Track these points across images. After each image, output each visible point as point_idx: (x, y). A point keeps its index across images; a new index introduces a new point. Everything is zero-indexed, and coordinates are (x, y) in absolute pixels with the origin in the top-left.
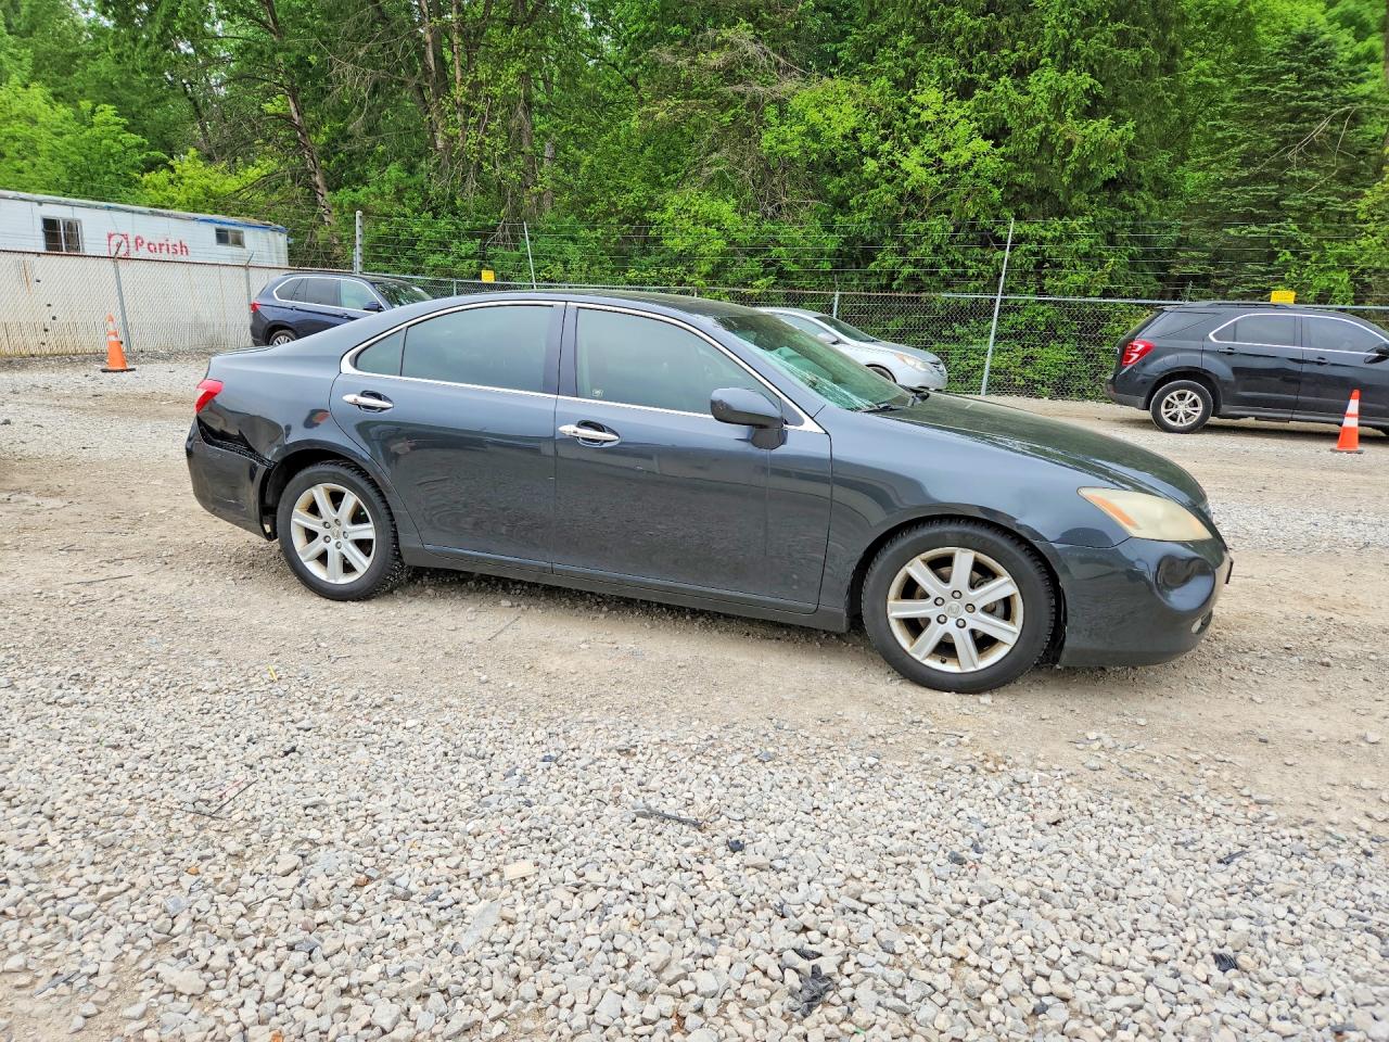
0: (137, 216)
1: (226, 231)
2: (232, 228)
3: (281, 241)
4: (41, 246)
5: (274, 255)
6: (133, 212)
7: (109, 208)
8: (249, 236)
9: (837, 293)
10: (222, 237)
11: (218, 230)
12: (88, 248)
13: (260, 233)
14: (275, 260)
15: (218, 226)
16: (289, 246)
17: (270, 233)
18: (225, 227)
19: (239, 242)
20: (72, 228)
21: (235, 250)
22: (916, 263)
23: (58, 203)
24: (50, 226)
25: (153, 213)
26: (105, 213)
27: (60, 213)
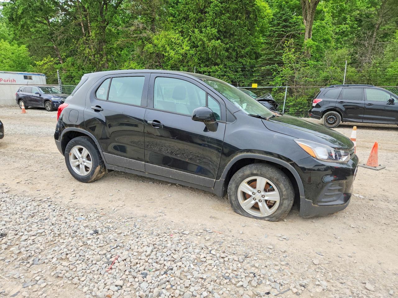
0: (0, 74)
1: (27, 76)
2: (29, 75)
3: (44, 78)
5: (42, 81)
8: (34, 77)
10: (26, 77)
11: (24, 76)
13: (37, 76)
14: (42, 83)
16: (46, 79)
17: (40, 76)
18: (26, 75)
19: (31, 78)
21: (30, 81)
25: (5, 73)
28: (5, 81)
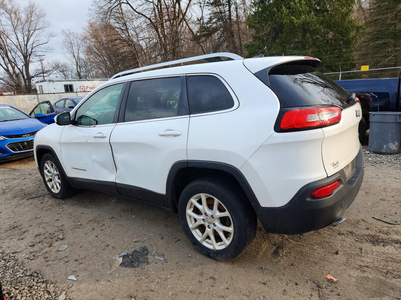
4: (64, 91)
7: (80, 80)
12: (75, 90)
20: (71, 86)
24: (66, 86)
26: (79, 82)
27: (68, 83)
28: (91, 88)
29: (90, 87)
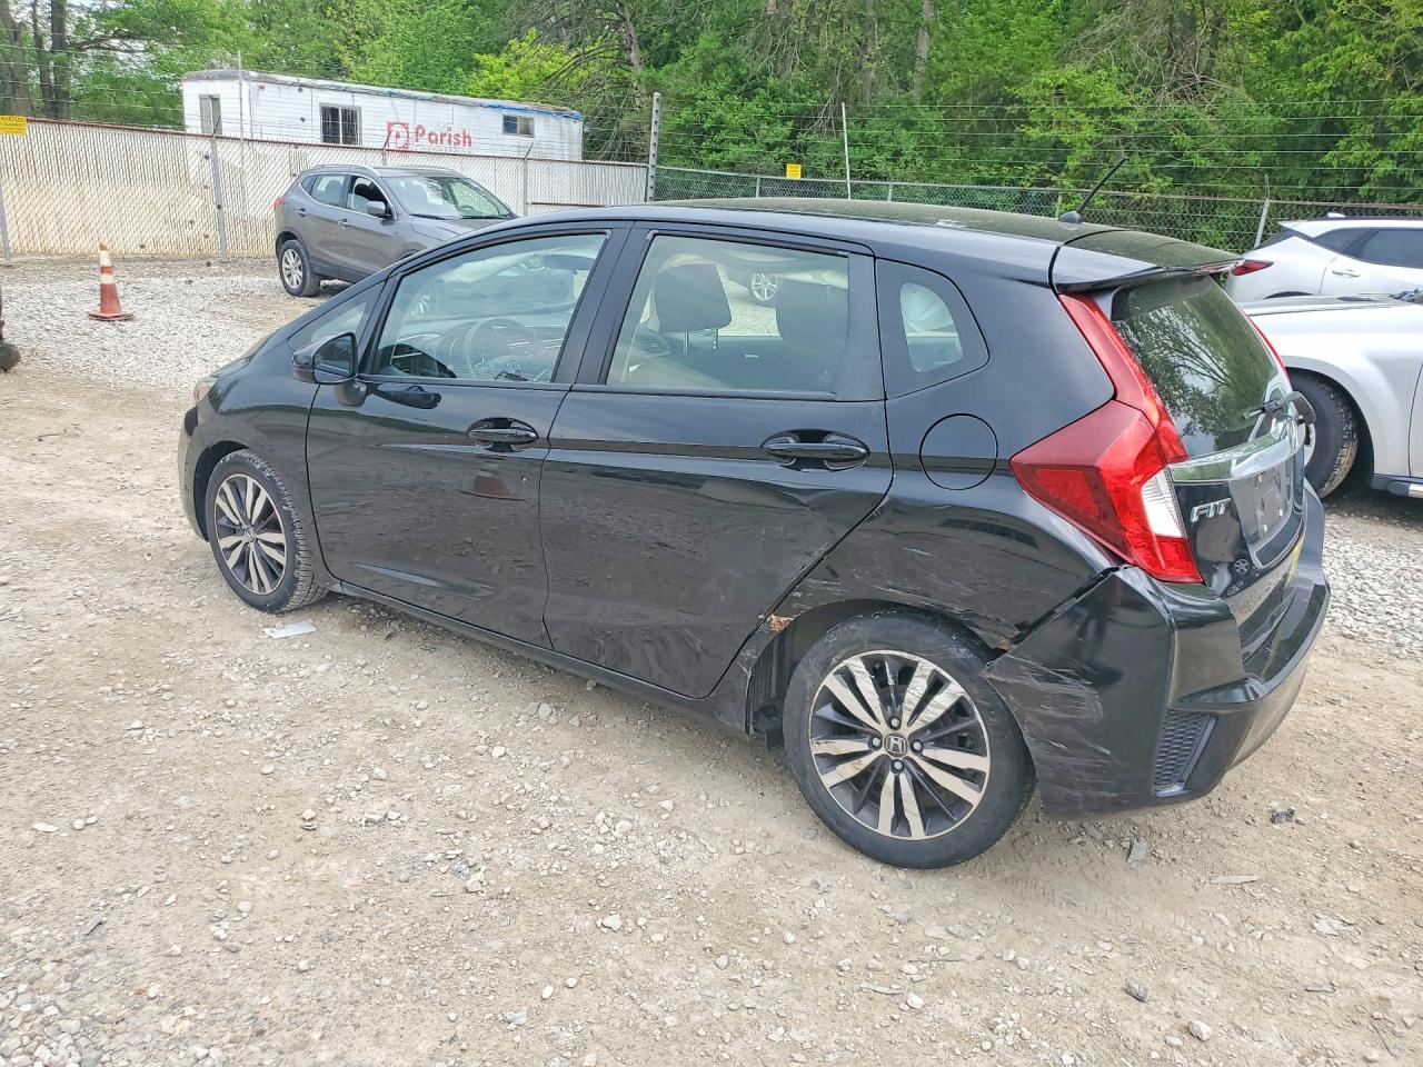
0: (419, 104)
1: (514, 119)
2: (522, 114)
3: (576, 129)
4: (317, 137)
5: (566, 146)
6: (416, 98)
7: (391, 94)
8: (540, 124)
9: (1268, 202)
10: (510, 125)
11: (506, 119)
12: (364, 140)
13: (552, 120)
14: (567, 153)
15: (506, 113)
16: (585, 135)
17: (564, 121)
18: (514, 114)
19: (528, 132)
20: (351, 117)
21: (524, 140)
22: (1401, 159)
23: (338, 89)
24: (330, 114)
25: (437, 100)
26: (387, 101)
27: (340, 100)
28: (433, 138)
29: (430, 134)
